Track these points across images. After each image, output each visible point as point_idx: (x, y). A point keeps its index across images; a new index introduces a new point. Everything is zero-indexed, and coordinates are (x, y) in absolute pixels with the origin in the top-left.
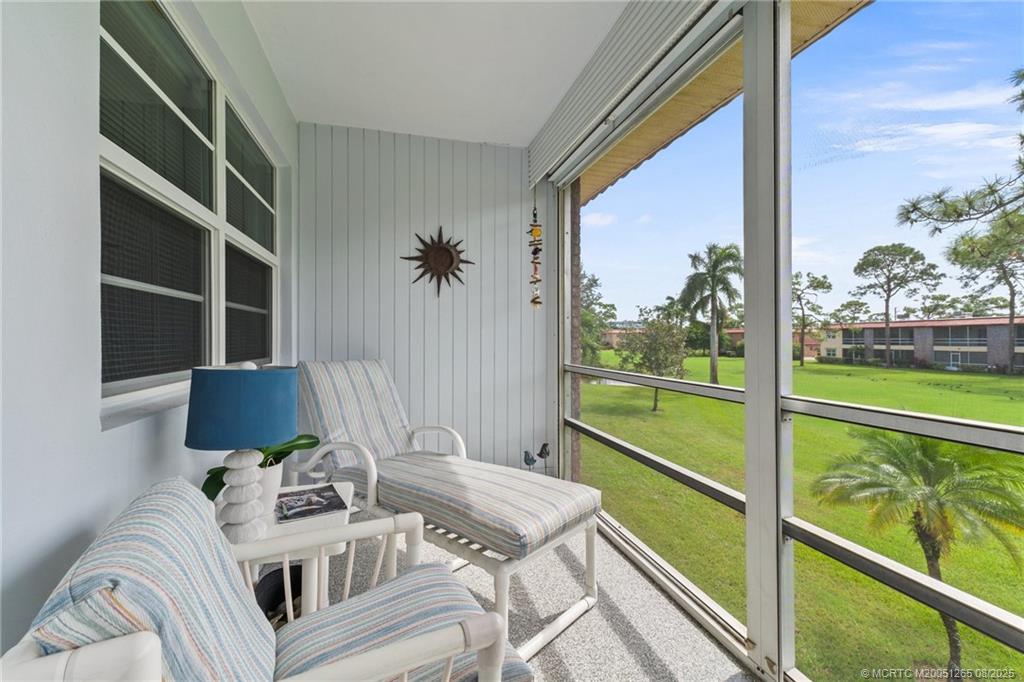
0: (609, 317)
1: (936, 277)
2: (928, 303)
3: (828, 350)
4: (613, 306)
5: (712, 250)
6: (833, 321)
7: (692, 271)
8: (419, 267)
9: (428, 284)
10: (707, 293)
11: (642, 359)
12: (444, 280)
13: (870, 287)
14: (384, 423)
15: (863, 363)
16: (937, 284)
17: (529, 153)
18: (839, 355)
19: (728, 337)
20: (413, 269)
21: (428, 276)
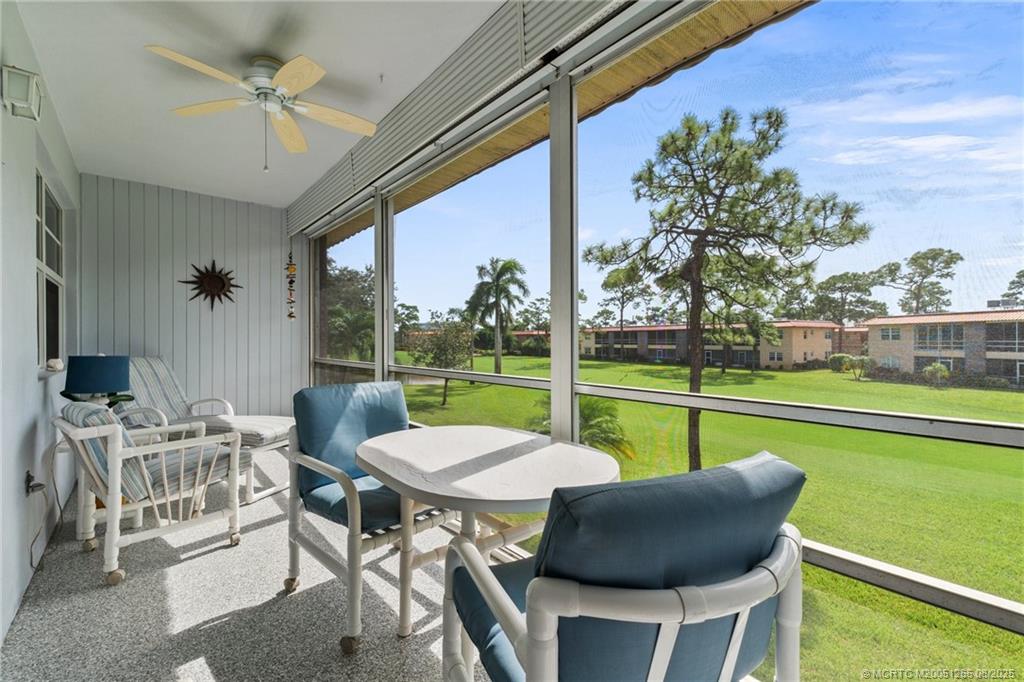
0: (411, 318)
1: (650, 295)
2: (650, 313)
3: (586, 349)
4: (415, 308)
5: (494, 263)
6: (588, 326)
7: (480, 281)
8: (195, 289)
9: (203, 302)
10: (492, 300)
11: (432, 358)
12: (217, 299)
13: (612, 299)
14: (167, 399)
15: (607, 359)
16: (650, 300)
17: (287, 212)
18: (593, 352)
19: (515, 338)
20: (190, 290)
21: (203, 296)
